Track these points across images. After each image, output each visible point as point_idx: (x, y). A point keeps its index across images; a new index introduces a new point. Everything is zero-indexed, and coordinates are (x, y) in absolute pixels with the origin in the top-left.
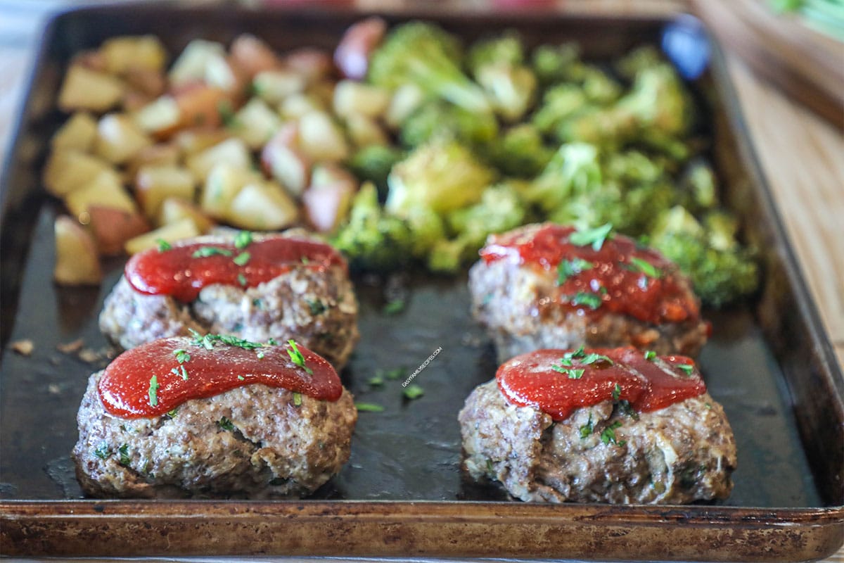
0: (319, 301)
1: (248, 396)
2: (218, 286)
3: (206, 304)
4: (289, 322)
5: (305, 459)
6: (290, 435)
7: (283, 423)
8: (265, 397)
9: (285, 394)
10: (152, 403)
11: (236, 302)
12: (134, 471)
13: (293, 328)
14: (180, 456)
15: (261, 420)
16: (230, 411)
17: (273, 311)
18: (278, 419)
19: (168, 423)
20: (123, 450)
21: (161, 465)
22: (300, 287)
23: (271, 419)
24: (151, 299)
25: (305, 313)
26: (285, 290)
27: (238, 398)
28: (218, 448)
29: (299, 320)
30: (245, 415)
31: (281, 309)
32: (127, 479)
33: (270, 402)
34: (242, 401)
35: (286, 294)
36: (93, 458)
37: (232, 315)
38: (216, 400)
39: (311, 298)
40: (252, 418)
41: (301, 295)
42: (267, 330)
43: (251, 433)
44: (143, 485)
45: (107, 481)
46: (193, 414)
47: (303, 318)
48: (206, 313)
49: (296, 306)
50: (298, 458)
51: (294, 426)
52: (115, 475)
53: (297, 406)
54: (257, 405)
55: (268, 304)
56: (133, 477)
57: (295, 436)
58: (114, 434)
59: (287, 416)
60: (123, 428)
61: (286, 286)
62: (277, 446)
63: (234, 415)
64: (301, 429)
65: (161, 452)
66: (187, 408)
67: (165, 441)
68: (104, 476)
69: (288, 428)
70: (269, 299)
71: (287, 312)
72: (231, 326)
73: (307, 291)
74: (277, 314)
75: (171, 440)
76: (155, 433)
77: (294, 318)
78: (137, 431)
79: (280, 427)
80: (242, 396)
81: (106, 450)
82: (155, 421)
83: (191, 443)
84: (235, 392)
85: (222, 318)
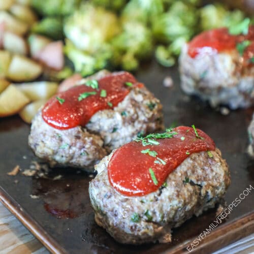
0: (151, 102)
1: (191, 162)
2: (100, 111)
3: (94, 123)
4: (142, 118)
5: (223, 184)
6: (214, 173)
7: (210, 169)
8: (197, 159)
9: (204, 154)
10: (155, 182)
11: (112, 117)
12: (155, 223)
13: (146, 120)
14: (177, 205)
15: (200, 172)
16: (186, 173)
17: (133, 115)
18: (206, 168)
19: (164, 190)
20: (146, 214)
21: (169, 214)
22: (139, 98)
23: (203, 169)
24: (70, 130)
25: (148, 110)
26: (133, 103)
27: (187, 164)
28: (189, 194)
29: (147, 115)
30: (193, 172)
31: (136, 112)
32: (154, 228)
33: (200, 160)
34: (190, 165)
35: (135, 104)
36: (132, 224)
37: (111, 124)
38: (178, 169)
39: (147, 102)
40: (196, 172)
41: (142, 102)
42: (133, 126)
43: (198, 180)
44: (160, 228)
45: (145, 233)
46: (174, 181)
47: (148, 113)
48: (96, 128)
49: (143, 108)
50: (221, 184)
51: (214, 168)
52: (148, 229)
53: (212, 158)
54: (196, 164)
55: (129, 112)
56: (156, 226)
57: (216, 174)
58: (138, 207)
59: (210, 164)
60: (142, 202)
61: (132, 100)
62: (210, 182)
63: (189, 174)
64: (218, 169)
65: (167, 207)
66: (170, 179)
67: (168, 200)
68: (143, 231)
69: (212, 170)
70: (129, 109)
71: (140, 113)
72: (112, 130)
73: (144, 99)
74: (136, 116)
75: (170, 199)
76: (159, 198)
77: (144, 115)
78: (151, 201)
79: (208, 171)
80: (188, 163)
81: (138, 217)
82: (158, 192)
83: (180, 197)
84: (185, 162)
85: (106, 128)
